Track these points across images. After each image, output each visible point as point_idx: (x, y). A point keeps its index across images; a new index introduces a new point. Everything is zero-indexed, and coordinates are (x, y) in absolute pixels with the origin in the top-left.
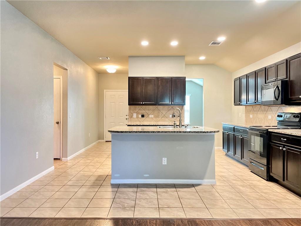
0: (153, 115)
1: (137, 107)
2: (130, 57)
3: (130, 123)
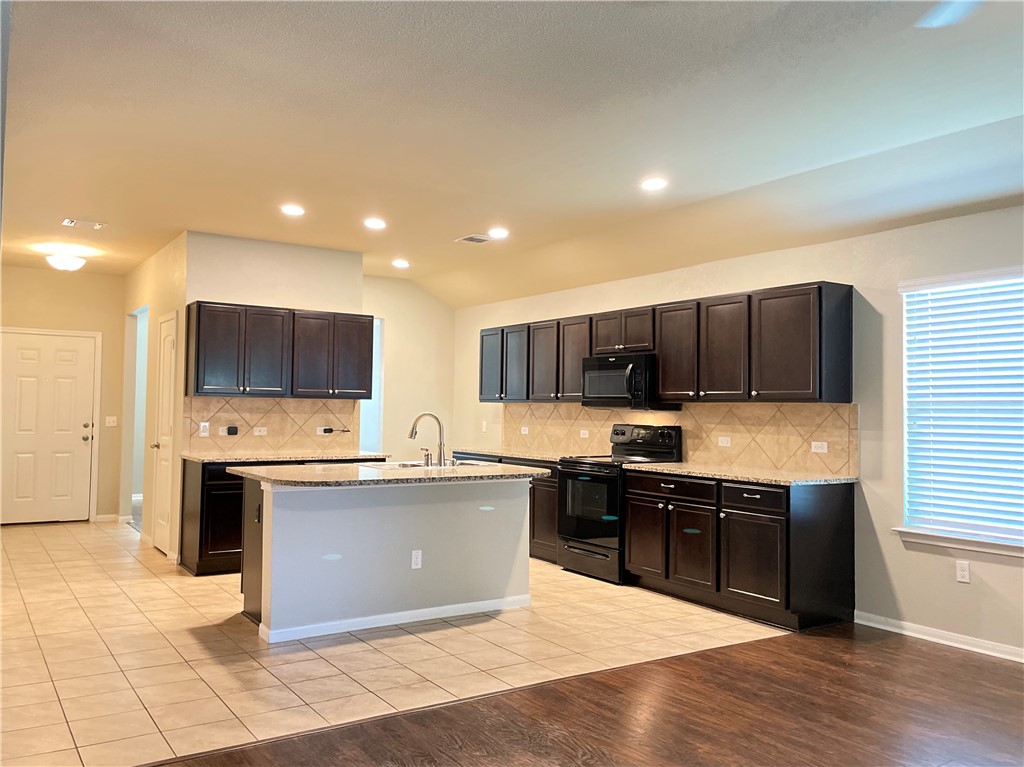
0: (265, 428)
1: (214, 400)
2: (191, 233)
3: (187, 454)
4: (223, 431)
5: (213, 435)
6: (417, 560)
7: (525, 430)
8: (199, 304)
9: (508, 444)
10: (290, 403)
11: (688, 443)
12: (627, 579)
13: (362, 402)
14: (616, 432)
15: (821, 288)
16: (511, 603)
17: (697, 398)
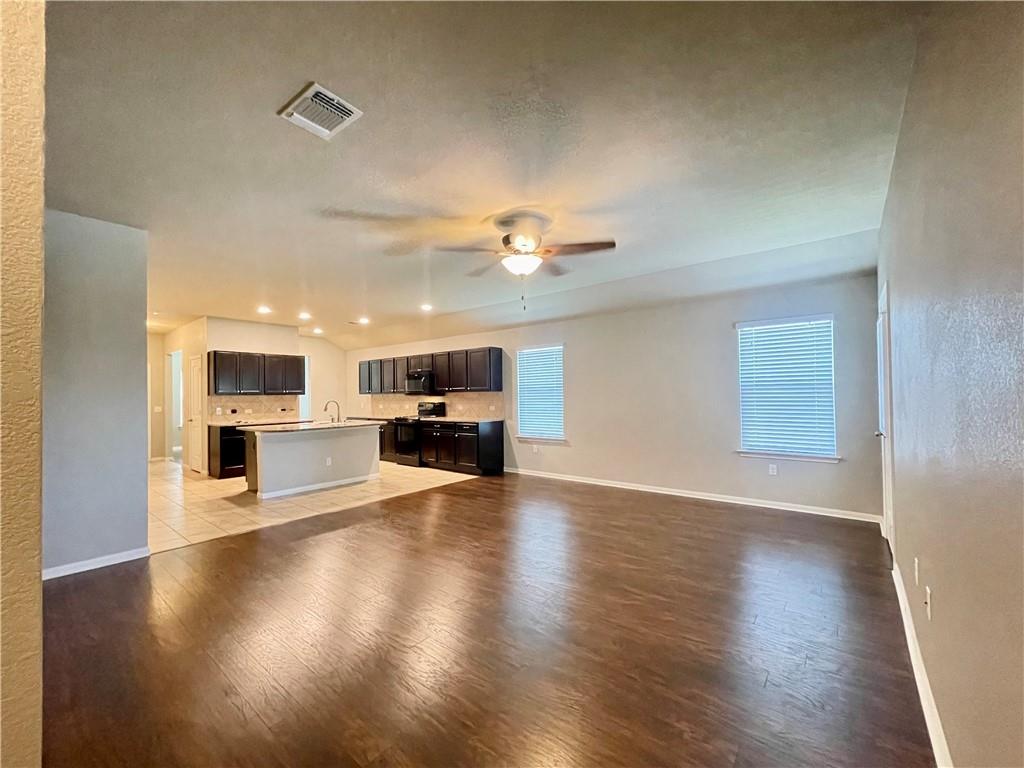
0: (251, 409)
1: (223, 397)
2: (209, 317)
3: (210, 423)
4: (229, 412)
5: (224, 414)
6: (329, 462)
7: (381, 407)
8: (215, 352)
9: (373, 413)
10: (264, 398)
11: (448, 409)
12: (422, 464)
13: (300, 396)
14: (419, 406)
15: (490, 349)
16: (372, 477)
17: (449, 391)
